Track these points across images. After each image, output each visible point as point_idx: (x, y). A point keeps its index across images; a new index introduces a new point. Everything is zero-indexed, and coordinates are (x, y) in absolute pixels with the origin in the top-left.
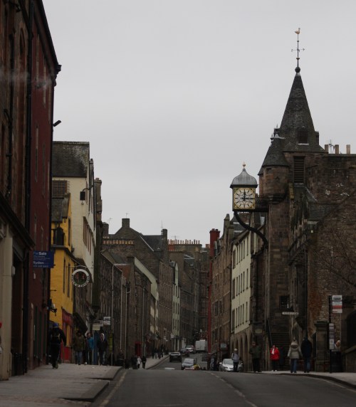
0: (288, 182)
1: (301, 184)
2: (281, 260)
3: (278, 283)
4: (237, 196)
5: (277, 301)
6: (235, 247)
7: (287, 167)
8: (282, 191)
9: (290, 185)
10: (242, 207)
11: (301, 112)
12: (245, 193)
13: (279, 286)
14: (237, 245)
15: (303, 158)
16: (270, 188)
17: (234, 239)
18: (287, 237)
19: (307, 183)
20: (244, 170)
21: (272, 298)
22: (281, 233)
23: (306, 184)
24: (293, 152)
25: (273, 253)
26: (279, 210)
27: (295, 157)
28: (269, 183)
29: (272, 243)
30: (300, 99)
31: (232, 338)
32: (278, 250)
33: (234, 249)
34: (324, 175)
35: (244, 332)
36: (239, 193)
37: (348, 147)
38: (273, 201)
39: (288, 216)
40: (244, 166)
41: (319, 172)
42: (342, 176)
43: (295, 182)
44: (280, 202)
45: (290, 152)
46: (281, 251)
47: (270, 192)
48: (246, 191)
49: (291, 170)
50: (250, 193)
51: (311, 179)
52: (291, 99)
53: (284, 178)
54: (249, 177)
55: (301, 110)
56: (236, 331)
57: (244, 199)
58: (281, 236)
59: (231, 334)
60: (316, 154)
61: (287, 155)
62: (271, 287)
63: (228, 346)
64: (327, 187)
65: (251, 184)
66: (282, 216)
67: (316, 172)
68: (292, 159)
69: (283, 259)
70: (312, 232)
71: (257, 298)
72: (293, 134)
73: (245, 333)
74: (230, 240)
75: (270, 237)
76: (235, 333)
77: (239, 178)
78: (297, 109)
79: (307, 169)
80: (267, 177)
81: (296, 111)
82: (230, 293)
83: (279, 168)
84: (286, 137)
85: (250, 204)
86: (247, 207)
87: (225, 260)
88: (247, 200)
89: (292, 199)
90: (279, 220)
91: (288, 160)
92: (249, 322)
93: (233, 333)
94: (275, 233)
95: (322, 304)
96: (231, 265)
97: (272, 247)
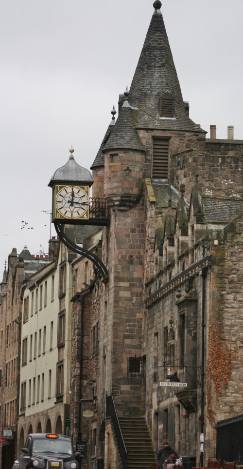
0: (144, 176)
1: (163, 180)
2: (131, 300)
3: (126, 337)
4: (60, 199)
5: (125, 366)
6: (27, 292)
7: (143, 152)
8: (135, 191)
9: (147, 180)
10: (68, 216)
11: (164, 69)
12: (73, 195)
13: (128, 341)
14: (31, 289)
15: (167, 139)
16: (115, 185)
17: (26, 281)
18: (142, 263)
19: (173, 179)
20: (72, 158)
21: (115, 362)
22: (131, 256)
23: (172, 181)
24: (152, 130)
25: (117, 289)
26: (129, 220)
27: (155, 139)
28: (114, 177)
29: (116, 272)
30: (161, 48)
31: (21, 421)
32: (126, 284)
33: (25, 296)
34: (203, 165)
35: (45, 414)
36: (63, 193)
37: (230, 129)
38: (119, 205)
39: (143, 231)
40: (72, 151)
41: (195, 160)
42: (231, 167)
43: (154, 177)
44: (131, 207)
45: (147, 130)
46: (132, 286)
47: (115, 191)
48: (76, 190)
49: (149, 158)
50: (82, 193)
51: (180, 173)
52: (146, 49)
53: (138, 169)
54: (79, 169)
55: (163, 65)
56: (28, 412)
57: (72, 203)
58: (131, 262)
59: (18, 416)
60: (188, 134)
61: (142, 134)
62: (114, 343)
63: (15, 434)
64: (207, 184)
65: (83, 180)
66: (133, 231)
67: (190, 160)
68: (151, 141)
69: (135, 299)
70: (216, 242)
71: (81, 363)
72: (152, 103)
73: (47, 416)
74: (19, 283)
75: (113, 263)
76: (27, 415)
77: (65, 169)
78: (157, 65)
79: (173, 156)
80: (110, 167)
81: (155, 67)
82: (19, 358)
83: (131, 153)
84: (139, 106)
85: (81, 212)
86: (76, 216)
87: (9, 313)
88: (75, 205)
89: (153, 203)
90: (128, 236)
91: (144, 142)
92: (55, 400)
93: (24, 415)
94: (123, 257)
95: (232, 368)
96: (20, 318)
97: (118, 279)
